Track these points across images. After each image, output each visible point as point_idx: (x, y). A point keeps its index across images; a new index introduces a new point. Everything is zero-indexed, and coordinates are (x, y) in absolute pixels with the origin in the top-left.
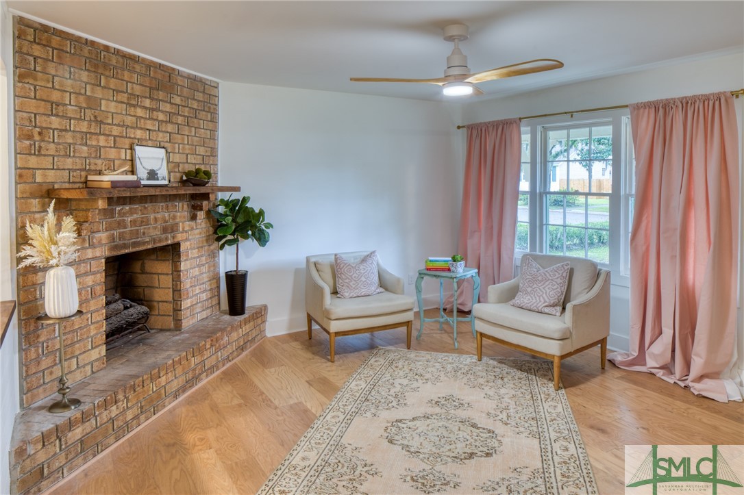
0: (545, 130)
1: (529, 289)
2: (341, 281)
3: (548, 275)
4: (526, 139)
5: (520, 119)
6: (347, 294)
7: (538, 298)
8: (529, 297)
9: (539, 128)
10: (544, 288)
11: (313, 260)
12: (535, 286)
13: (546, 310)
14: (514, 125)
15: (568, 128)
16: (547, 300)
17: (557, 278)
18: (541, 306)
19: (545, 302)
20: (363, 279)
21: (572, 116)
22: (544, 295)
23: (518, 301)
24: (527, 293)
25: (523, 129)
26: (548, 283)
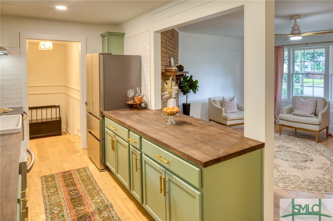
0: (294, 50)
1: (301, 108)
2: (225, 107)
3: (308, 103)
4: (286, 53)
5: (284, 46)
6: (228, 112)
7: (305, 111)
8: (301, 111)
9: (292, 49)
10: (307, 107)
11: (212, 99)
12: (303, 107)
13: (310, 116)
14: (281, 48)
15: (304, 49)
16: (310, 111)
17: (312, 103)
18: (308, 114)
19: (309, 112)
20: (233, 106)
21: (307, 45)
22: (308, 110)
23: (296, 113)
24: (299, 109)
25: (285, 49)
26: (308, 106)
